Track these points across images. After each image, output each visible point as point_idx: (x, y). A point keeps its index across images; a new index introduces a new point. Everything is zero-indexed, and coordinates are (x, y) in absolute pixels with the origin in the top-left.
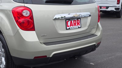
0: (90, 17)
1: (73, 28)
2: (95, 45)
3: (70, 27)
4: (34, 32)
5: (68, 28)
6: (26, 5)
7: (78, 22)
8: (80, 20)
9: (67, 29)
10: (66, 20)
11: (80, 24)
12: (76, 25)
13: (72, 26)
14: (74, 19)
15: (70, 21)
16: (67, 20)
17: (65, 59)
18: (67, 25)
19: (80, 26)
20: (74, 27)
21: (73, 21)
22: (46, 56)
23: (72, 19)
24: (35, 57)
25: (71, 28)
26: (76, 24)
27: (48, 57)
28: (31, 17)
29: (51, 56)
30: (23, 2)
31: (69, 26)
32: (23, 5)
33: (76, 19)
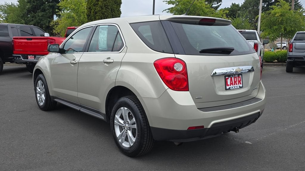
0: (253, 73)
1: (234, 88)
2: (259, 112)
3: (230, 86)
4: (188, 93)
5: (228, 87)
6: (178, 56)
7: (235, 80)
8: (241, 76)
9: (226, 89)
10: (225, 77)
11: (241, 82)
12: (237, 84)
13: (232, 85)
14: (234, 75)
15: (230, 78)
16: (227, 76)
17: (222, 133)
18: (226, 84)
19: (241, 85)
20: (234, 86)
21: (233, 78)
22: (203, 127)
23: (232, 75)
24: (190, 128)
25: (231, 88)
26: (237, 82)
27: (205, 127)
28: (185, 72)
29: (209, 127)
30: (172, 53)
31: (228, 85)
32: (172, 56)
33: (237, 76)
